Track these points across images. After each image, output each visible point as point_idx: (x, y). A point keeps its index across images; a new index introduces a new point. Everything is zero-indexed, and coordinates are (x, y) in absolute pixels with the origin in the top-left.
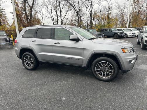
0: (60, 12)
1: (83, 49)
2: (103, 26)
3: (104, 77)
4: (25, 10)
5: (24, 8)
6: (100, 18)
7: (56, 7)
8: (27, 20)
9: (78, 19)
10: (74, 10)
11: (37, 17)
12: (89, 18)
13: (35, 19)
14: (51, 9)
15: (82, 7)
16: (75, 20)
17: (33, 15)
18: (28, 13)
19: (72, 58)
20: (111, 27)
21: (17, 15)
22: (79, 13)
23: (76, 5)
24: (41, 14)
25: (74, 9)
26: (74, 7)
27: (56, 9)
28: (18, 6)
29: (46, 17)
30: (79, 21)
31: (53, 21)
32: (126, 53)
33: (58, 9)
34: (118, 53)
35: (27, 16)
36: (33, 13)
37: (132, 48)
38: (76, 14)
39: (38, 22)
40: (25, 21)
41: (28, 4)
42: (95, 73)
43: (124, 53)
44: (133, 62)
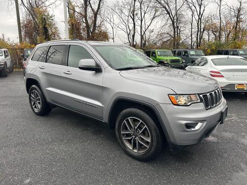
0: (140, 18)
1: (103, 88)
2: (222, 45)
3: (135, 151)
4: (85, 17)
5: (83, 13)
6: (218, 31)
7: (134, 11)
9: (173, 31)
10: (168, 15)
11: (103, 29)
12: (195, 30)
13: (101, 32)
15: (183, 9)
16: (168, 34)
17: (97, 25)
18: (90, 22)
19: (86, 104)
21: (72, 25)
22: (176, 22)
23: (171, 7)
24: (112, 24)
25: (168, 13)
26: (167, 11)
27: (133, 15)
28: (74, 11)
30: (174, 34)
31: (128, 35)
32: (178, 105)
33: (137, 14)
34: (158, 104)
35: (88, 27)
36: (98, 22)
37: (201, 96)
38: (170, 22)
39: (104, 36)
40: (84, 34)
41: (91, 7)
42: (121, 139)
43: (174, 105)
44: (197, 127)
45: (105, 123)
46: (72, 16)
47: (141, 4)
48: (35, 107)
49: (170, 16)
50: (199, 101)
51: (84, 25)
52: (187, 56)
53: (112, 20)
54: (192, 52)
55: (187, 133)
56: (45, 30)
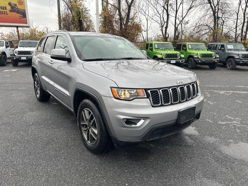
1: (69, 78)
4: (119, 9)
5: (117, 5)
8: (121, 25)
9: (213, 22)
10: (209, 5)
11: (136, 21)
13: (134, 24)
16: (207, 25)
17: (130, 17)
18: (123, 14)
21: (105, 18)
24: (147, 16)
25: (210, 2)
27: (167, 6)
29: (153, 21)
30: (214, 26)
31: (162, 27)
33: (171, 5)
35: (121, 19)
36: (132, 14)
39: (137, 29)
40: (116, 26)
42: (81, 129)
43: (116, 98)
44: (139, 124)
46: (105, 9)
48: (37, 93)
49: (211, 6)
50: (146, 96)
51: (118, 17)
52: (224, 50)
53: (147, 13)
54: (230, 47)
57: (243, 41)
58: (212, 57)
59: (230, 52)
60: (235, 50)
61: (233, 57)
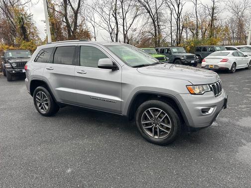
0: (122, 17)
1: (122, 84)
2: (199, 42)
3: (156, 137)
4: (65, 16)
5: (63, 12)
6: (195, 28)
7: (116, 10)
8: (69, 33)
9: (154, 29)
10: (148, 14)
11: (84, 28)
12: (174, 28)
13: (82, 31)
14: (108, 13)
15: (163, 8)
16: (149, 32)
17: (78, 24)
18: (70, 20)
19: (104, 100)
20: (215, 44)
21: (52, 24)
22: (156, 20)
23: (151, 6)
24: (93, 23)
25: (149, 12)
26: (147, 9)
27: (115, 14)
28: (54, 10)
30: (155, 33)
31: (111, 34)
32: (195, 94)
33: (119, 13)
34: (178, 94)
35: (68, 26)
36: (79, 22)
38: (151, 20)
39: (86, 35)
40: (65, 33)
41: (71, 5)
42: (141, 128)
43: (192, 94)
44: (210, 112)
45: (124, 116)
46: (51, 15)
47: (122, 3)
48: (42, 108)
49: (150, 15)
50: (210, 90)
52: (170, 53)
54: (174, 50)
55: (203, 117)
56: (23, 29)
57: (179, 45)
58: (164, 59)
59: (175, 54)
60: (178, 53)
61: (179, 59)
